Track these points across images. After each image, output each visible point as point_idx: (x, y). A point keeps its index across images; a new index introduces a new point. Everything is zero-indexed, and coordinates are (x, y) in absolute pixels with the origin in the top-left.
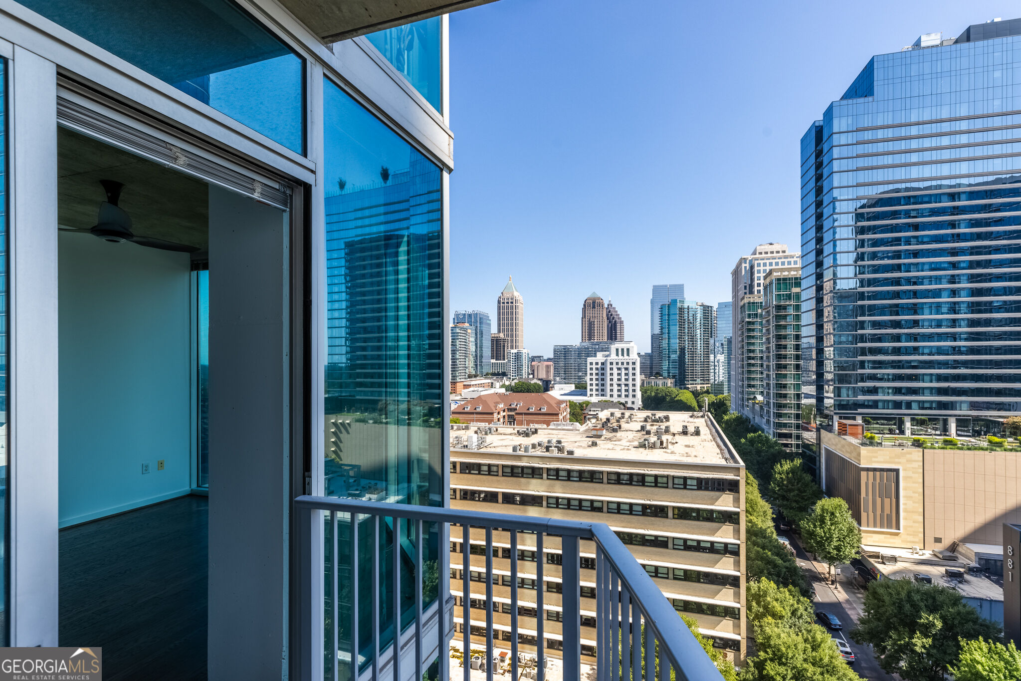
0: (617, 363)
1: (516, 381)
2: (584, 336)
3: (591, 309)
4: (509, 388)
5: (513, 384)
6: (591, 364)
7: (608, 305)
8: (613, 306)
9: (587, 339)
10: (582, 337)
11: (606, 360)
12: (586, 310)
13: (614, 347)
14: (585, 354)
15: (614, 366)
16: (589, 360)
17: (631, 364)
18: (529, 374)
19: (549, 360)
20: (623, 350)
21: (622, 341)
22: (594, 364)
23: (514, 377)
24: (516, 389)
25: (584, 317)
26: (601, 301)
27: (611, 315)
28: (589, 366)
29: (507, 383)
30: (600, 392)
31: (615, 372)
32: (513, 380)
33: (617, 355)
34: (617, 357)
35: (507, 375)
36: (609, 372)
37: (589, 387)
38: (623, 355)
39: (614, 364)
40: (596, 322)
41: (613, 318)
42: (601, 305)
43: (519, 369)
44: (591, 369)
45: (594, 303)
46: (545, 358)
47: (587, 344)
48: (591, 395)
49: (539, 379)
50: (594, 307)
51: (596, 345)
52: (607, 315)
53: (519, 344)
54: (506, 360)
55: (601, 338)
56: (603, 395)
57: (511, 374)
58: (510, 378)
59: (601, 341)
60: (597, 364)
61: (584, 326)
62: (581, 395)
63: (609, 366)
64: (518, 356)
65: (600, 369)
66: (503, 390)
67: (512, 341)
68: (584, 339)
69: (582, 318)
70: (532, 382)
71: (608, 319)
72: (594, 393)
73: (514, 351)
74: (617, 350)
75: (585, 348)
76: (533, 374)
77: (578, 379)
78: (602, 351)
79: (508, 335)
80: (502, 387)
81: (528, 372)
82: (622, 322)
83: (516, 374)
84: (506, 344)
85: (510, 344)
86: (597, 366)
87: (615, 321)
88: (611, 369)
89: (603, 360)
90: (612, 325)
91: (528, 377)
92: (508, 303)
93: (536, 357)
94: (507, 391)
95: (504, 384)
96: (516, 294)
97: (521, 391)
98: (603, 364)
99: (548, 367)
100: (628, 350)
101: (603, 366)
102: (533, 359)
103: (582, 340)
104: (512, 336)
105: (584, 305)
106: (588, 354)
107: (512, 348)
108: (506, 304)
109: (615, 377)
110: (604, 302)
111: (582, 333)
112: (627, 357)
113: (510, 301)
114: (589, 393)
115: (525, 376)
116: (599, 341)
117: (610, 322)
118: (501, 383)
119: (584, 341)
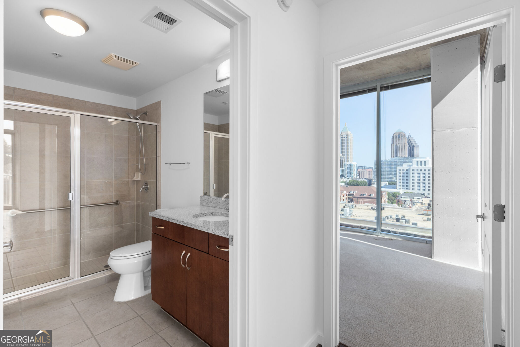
0: (417, 170)
1: (350, 179)
2: (393, 155)
3: (398, 139)
4: (347, 183)
5: (348, 181)
6: (400, 170)
7: (409, 136)
8: (412, 136)
9: (394, 156)
10: (392, 155)
11: (410, 168)
12: (394, 139)
13: (415, 160)
14: (394, 164)
15: (416, 172)
16: (398, 168)
17: (427, 170)
18: (357, 176)
19: (370, 168)
20: (421, 162)
21: (417, 157)
22: (402, 170)
23: (348, 177)
24: (350, 183)
25: (393, 143)
26: (404, 134)
27: (411, 142)
28: (398, 172)
29: (345, 180)
30: (405, 187)
31: (416, 175)
32: (348, 179)
33: (417, 165)
34: (417, 167)
35: (344, 176)
36: (411, 175)
37: (398, 184)
38: (421, 165)
39: (415, 170)
40: (400, 146)
41: (412, 144)
42: (404, 136)
43: (350, 173)
44: (400, 173)
45: (399, 135)
46: (368, 167)
47: (394, 159)
48: (399, 189)
49: (366, 179)
50: (399, 137)
51: (401, 159)
52: (408, 142)
53: (351, 159)
54: (344, 168)
55: (404, 156)
56: (407, 189)
57: (347, 176)
58: (346, 178)
59: (404, 157)
60: (403, 170)
61: (393, 148)
62: (393, 188)
63: (411, 172)
64: (350, 166)
65: (405, 173)
66: (343, 184)
67: (347, 158)
68: (393, 156)
69: (392, 144)
70: (360, 180)
71: (408, 144)
72: (401, 187)
73: (348, 163)
74: (417, 162)
75: (394, 161)
76: (359, 176)
77: (390, 179)
78: (406, 163)
79: (344, 155)
80: (342, 182)
81: (356, 175)
82: (417, 146)
83: (350, 176)
84: (344, 160)
85: (345, 160)
86: (404, 172)
87: (413, 146)
88: (413, 173)
89: (408, 168)
90: (411, 148)
91: (356, 177)
92: (344, 137)
93: (360, 166)
94: (345, 184)
95: (343, 181)
96: (349, 132)
97: (353, 185)
98: (407, 170)
99: (370, 172)
100: (425, 162)
101: (407, 172)
102: (358, 168)
103: (392, 157)
104: (347, 155)
105: (393, 137)
106: (396, 164)
107: (347, 161)
108: (343, 138)
109: (416, 178)
110: (406, 134)
111: (392, 152)
112: (425, 167)
113: (346, 136)
114: (398, 187)
115: (354, 177)
116: (402, 157)
117: (409, 146)
118: (341, 181)
119: (393, 157)
